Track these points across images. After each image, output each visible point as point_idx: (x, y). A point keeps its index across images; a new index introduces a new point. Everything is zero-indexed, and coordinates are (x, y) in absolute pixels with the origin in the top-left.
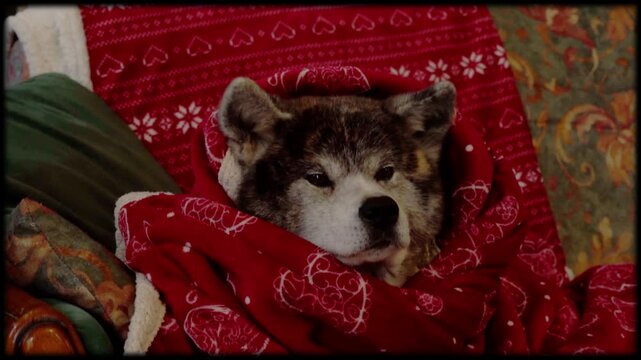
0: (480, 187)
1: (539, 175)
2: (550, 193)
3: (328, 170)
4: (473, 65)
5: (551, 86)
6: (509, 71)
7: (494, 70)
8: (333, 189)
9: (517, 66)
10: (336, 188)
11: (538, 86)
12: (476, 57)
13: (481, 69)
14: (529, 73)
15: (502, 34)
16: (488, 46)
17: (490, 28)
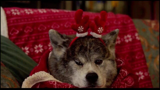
0: (124, 71)
1: (149, 74)
2: (152, 81)
3: (81, 60)
4: (128, 38)
5: (153, 47)
6: (139, 41)
7: (134, 40)
8: (82, 66)
9: (142, 40)
10: (83, 66)
11: (149, 47)
12: (129, 36)
13: (130, 40)
14: (146, 42)
15: (137, 30)
16: (133, 33)
17: (133, 27)
